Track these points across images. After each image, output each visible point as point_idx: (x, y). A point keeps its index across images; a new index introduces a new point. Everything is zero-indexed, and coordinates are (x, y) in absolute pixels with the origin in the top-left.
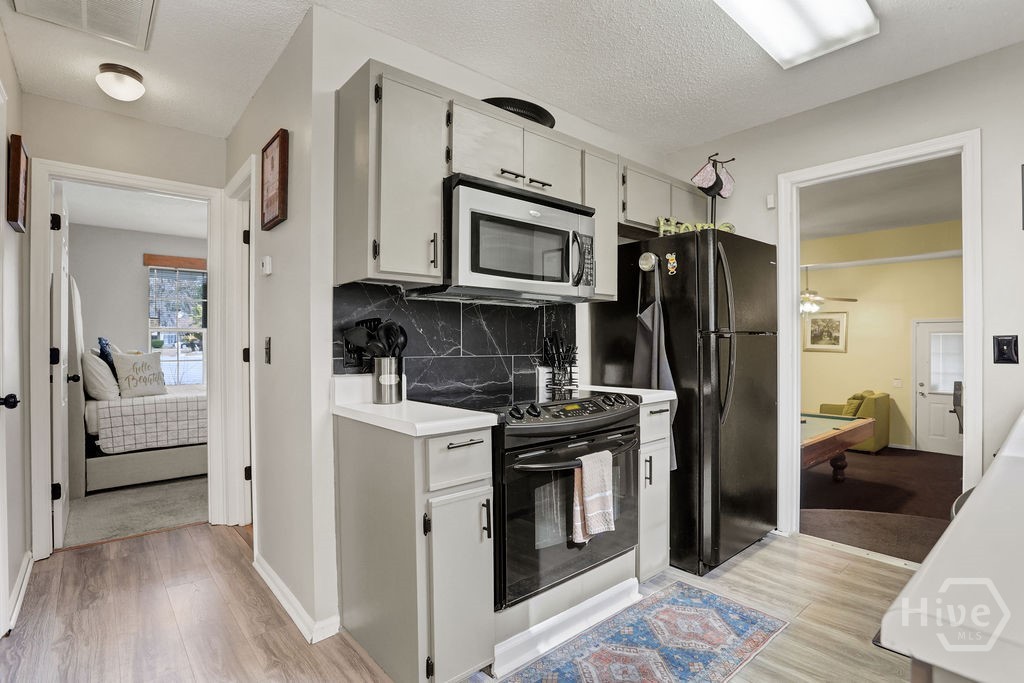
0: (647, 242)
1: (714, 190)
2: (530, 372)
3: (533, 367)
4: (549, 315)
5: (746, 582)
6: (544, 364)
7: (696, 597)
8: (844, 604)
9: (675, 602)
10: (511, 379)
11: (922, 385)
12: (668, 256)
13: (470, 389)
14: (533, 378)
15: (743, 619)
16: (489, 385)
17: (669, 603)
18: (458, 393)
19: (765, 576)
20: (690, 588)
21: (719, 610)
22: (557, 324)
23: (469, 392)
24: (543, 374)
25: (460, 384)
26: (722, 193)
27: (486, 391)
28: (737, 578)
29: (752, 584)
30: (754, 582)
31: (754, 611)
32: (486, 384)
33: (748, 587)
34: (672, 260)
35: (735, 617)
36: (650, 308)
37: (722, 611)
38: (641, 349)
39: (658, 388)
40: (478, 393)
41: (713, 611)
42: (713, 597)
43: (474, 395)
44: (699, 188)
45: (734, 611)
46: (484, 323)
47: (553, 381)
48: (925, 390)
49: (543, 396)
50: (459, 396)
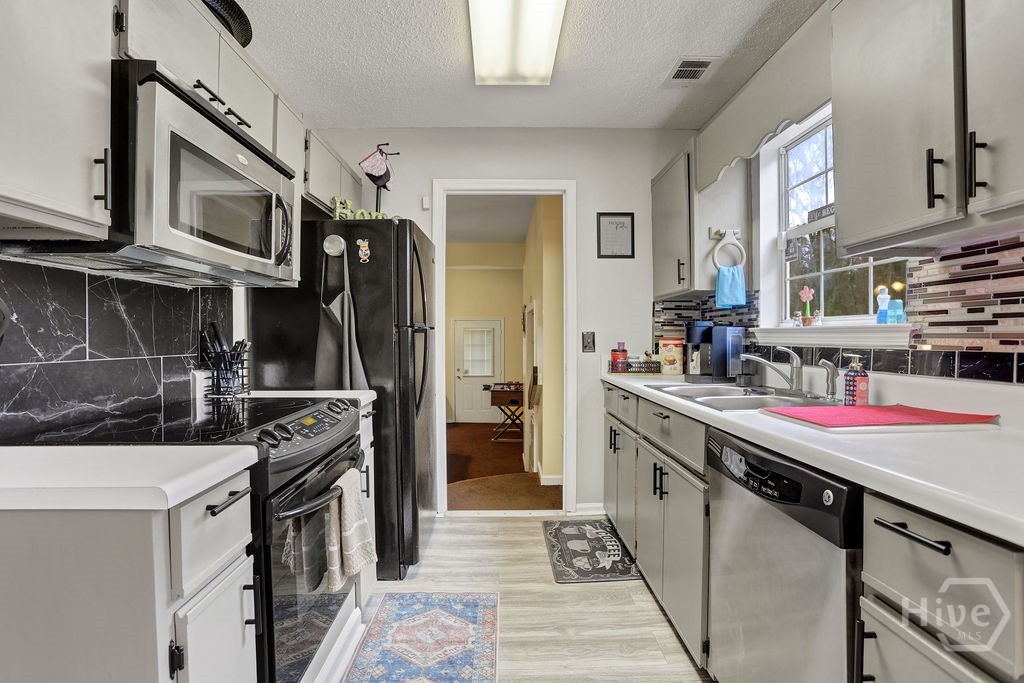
0: (322, 223)
1: (380, 181)
2: (183, 378)
3: (186, 371)
4: (205, 301)
5: (442, 570)
6: (202, 365)
7: (414, 603)
8: (519, 560)
9: (400, 617)
10: (161, 391)
11: (458, 370)
12: (359, 242)
13: (102, 412)
14: (186, 387)
15: (467, 605)
16: (131, 402)
17: (396, 621)
18: (83, 421)
19: (452, 559)
20: (402, 596)
21: (442, 607)
22: (213, 313)
23: (100, 416)
24: (201, 380)
25: (86, 406)
26: (388, 184)
27: (127, 412)
28: (430, 570)
29: (447, 570)
30: (447, 567)
31: (469, 594)
32: (126, 401)
33: (446, 574)
34: (364, 248)
35: (459, 607)
36: (338, 298)
37: (446, 605)
38: (326, 346)
39: (351, 389)
40: (114, 417)
41: (438, 610)
42: (428, 596)
43: (109, 422)
44: (367, 174)
45: (456, 603)
46: (122, 308)
47: (216, 388)
48: (461, 374)
49: (201, 412)
50: (83, 427)
